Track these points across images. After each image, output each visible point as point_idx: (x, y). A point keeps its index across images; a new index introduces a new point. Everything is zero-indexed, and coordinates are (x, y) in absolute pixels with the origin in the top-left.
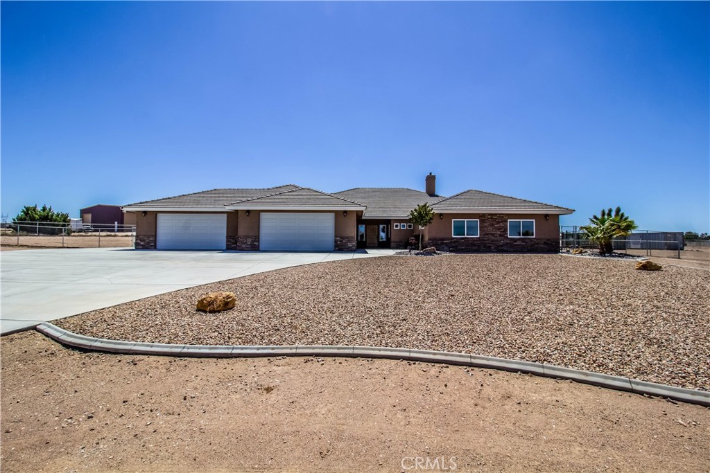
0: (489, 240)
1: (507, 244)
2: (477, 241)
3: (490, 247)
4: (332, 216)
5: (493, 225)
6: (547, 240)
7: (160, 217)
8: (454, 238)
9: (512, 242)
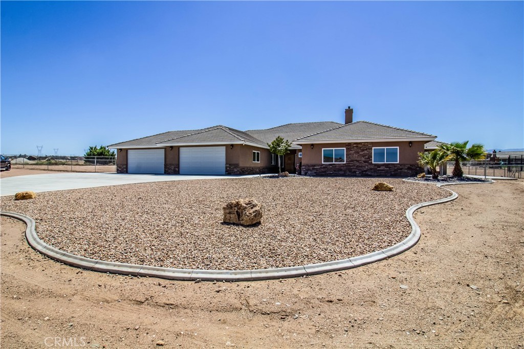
0: (354, 165)
1: (371, 169)
2: (343, 167)
3: (355, 172)
4: (224, 148)
5: (358, 153)
6: (411, 165)
7: (129, 152)
8: (324, 164)
9: (376, 167)
